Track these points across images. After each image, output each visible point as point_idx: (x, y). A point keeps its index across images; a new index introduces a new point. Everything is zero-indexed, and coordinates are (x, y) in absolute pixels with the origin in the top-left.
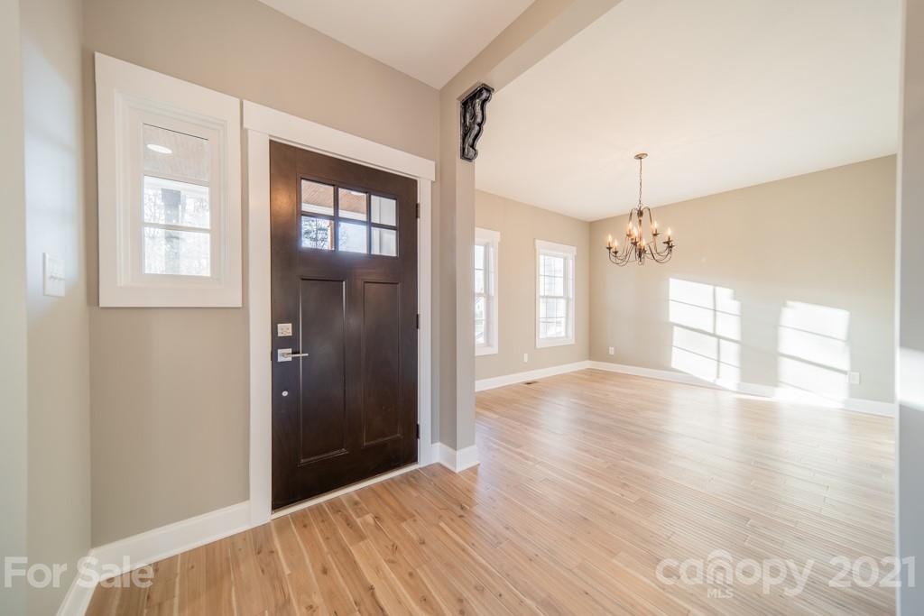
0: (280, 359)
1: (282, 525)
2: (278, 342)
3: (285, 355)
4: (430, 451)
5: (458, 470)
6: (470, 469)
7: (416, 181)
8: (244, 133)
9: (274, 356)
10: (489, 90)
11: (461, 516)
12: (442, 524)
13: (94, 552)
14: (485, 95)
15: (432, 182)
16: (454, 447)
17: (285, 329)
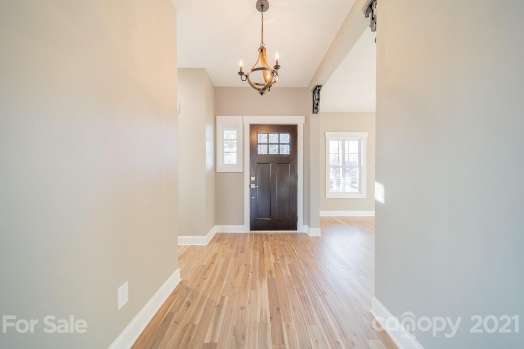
0: (252, 187)
1: (251, 234)
2: (251, 182)
3: (253, 186)
4: (302, 228)
5: (310, 235)
6: (316, 237)
7: (297, 125)
8: (243, 124)
9: (250, 186)
10: (320, 86)
11: (300, 245)
12: (292, 245)
13: (216, 226)
14: (318, 88)
15: (304, 124)
16: (310, 227)
17: (253, 179)
